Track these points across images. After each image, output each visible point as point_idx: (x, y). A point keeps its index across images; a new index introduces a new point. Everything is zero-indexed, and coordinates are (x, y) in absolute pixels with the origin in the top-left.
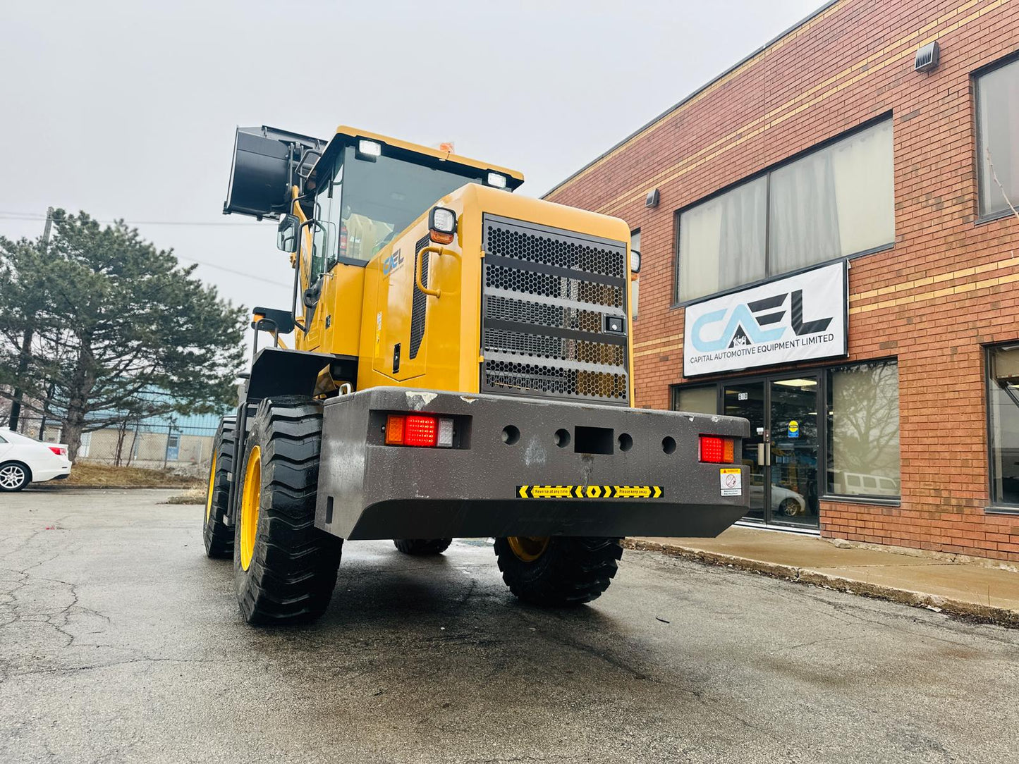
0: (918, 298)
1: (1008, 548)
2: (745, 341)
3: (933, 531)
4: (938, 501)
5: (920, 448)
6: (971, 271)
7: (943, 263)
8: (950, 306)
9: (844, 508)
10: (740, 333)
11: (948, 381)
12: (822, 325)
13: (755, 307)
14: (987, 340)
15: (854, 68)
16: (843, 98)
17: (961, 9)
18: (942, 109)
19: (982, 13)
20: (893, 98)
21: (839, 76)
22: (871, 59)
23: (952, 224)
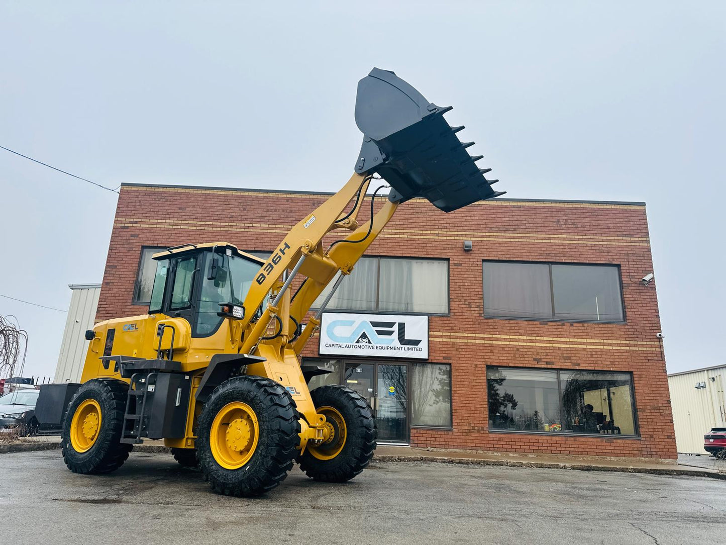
0: (461, 341)
1: (497, 446)
2: (367, 341)
3: (468, 441)
4: (470, 428)
5: (462, 405)
6: (482, 336)
7: (472, 329)
8: (474, 347)
9: (424, 432)
10: (364, 336)
11: (473, 378)
12: (417, 342)
13: (375, 324)
14: (489, 364)
15: (432, 232)
16: (426, 242)
17: (479, 234)
18: (471, 268)
19: (487, 239)
20: (450, 254)
21: (424, 232)
22: (440, 232)
23: (475, 315)
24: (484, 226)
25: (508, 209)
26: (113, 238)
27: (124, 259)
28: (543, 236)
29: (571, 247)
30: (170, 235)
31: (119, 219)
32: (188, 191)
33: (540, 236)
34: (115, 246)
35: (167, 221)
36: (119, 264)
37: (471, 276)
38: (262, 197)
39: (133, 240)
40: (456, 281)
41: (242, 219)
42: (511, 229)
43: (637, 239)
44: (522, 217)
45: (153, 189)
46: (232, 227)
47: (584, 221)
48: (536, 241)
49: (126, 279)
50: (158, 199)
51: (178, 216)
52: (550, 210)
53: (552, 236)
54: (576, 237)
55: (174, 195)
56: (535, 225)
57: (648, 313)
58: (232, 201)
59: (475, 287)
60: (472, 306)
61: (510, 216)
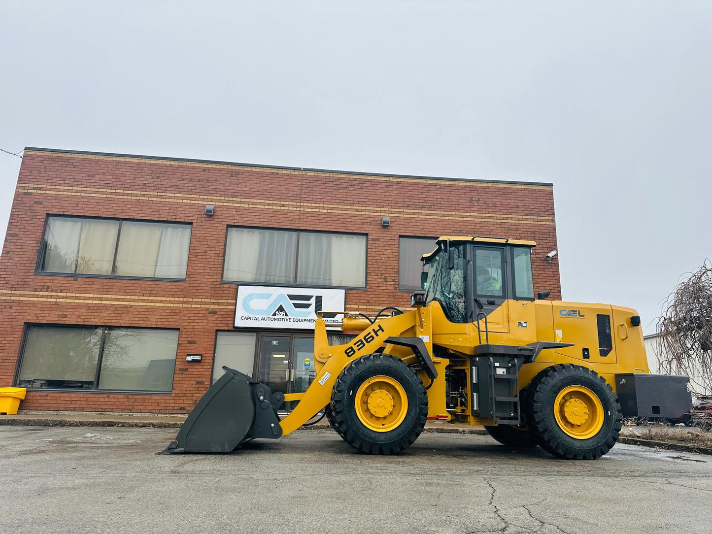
2: (284, 314)
10: (281, 309)
12: (333, 315)
13: (292, 297)
15: (352, 207)
16: (346, 217)
17: (397, 210)
18: (389, 243)
19: (405, 216)
20: (369, 229)
21: (344, 207)
22: (360, 208)
23: (390, 288)
24: (402, 203)
25: (425, 186)
26: (15, 204)
27: (26, 227)
28: (457, 213)
29: (481, 225)
30: (77, 203)
31: (22, 185)
32: (98, 157)
33: (454, 213)
34: (17, 213)
35: (74, 188)
36: (21, 233)
37: (388, 251)
38: (177, 166)
39: (37, 208)
40: (373, 255)
41: (155, 188)
42: (427, 207)
43: (544, 218)
44: (438, 194)
45: (60, 155)
46: (143, 196)
47: (495, 200)
48: (450, 218)
49: (28, 248)
50: (65, 166)
51: (87, 184)
52: (463, 189)
53: (464, 214)
54: (487, 215)
55: (82, 162)
56: (449, 203)
57: (551, 288)
58: (145, 169)
59: (392, 262)
60: (389, 280)
61: (426, 194)
